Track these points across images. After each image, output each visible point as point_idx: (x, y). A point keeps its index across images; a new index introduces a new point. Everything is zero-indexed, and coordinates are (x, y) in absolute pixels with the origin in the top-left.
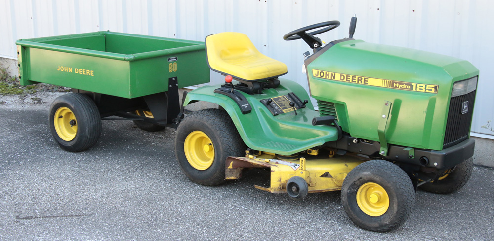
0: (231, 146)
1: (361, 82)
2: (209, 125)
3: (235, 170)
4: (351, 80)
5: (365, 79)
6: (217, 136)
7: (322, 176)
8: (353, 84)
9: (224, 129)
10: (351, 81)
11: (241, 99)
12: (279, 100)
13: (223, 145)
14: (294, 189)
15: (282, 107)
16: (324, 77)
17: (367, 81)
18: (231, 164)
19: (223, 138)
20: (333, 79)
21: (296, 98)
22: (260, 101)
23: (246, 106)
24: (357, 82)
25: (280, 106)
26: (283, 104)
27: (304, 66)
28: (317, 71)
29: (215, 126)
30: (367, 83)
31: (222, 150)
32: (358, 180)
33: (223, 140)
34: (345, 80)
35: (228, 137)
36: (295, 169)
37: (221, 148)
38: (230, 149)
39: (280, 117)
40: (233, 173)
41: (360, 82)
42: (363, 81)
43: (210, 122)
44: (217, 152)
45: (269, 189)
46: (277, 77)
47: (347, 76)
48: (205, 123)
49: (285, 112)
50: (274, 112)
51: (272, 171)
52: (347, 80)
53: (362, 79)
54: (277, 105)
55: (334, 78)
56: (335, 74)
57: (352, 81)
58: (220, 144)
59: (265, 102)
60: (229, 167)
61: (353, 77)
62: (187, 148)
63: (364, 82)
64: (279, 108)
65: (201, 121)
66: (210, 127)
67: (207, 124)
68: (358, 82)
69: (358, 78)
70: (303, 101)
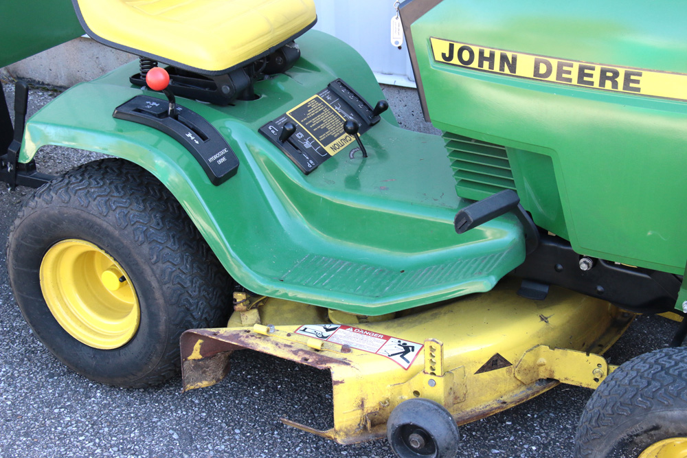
0: (189, 284)
1: (615, 85)
2: (111, 229)
3: (211, 363)
4: (574, 76)
5: (627, 75)
6: (140, 261)
7: (483, 369)
8: (584, 90)
9: (161, 237)
10: (575, 81)
11: (203, 137)
12: (311, 113)
13: (165, 287)
14: (416, 441)
15: (323, 137)
16: (475, 64)
17: (638, 82)
18: (197, 346)
19: (160, 264)
20: (507, 71)
21: (352, 97)
22: (260, 131)
23: (219, 158)
24: (596, 85)
25: (317, 134)
26: (322, 127)
27: (396, 24)
28: (447, 44)
29: (130, 229)
30: (638, 90)
31: (161, 301)
32: (646, 432)
33: (163, 272)
34: (553, 77)
35: (178, 260)
36: (406, 365)
37: (158, 295)
38: (186, 296)
39: (321, 173)
40: (204, 372)
41: (608, 84)
42: (620, 80)
43: (112, 217)
44: (148, 307)
45: (329, 433)
46: (291, 40)
47: (560, 66)
48: (99, 221)
49: (332, 153)
50: (304, 162)
51: (337, 383)
52: (559, 77)
53: (616, 74)
54: (306, 135)
55: (513, 68)
56: (514, 59)
57: (580, 80)
58: (155, 284)
59: (273, 131)
60: (190, 358)
61: (581, 69)
62: (50, 285)
63: (626, 86)
64: (315, 144)
65: (84, 215)
66: (117, 233)
67: (105, 225)
68: (602, 84)
69: (603, 72)
70: (373, 106)
